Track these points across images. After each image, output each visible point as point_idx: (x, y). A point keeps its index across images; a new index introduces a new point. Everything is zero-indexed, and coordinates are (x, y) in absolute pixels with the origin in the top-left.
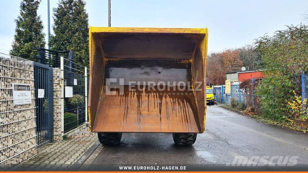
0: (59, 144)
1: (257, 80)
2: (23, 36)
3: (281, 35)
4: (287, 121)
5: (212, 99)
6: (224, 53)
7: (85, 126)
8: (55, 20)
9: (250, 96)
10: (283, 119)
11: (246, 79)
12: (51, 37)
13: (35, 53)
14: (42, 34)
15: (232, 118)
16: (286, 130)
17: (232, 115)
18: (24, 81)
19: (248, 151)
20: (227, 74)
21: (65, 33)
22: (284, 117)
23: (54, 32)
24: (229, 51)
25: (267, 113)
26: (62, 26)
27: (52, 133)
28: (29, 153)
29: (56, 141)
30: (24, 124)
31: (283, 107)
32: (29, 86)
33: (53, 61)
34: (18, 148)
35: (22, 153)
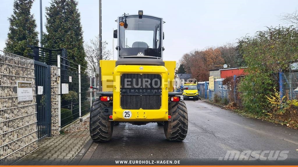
0: (57, 138)
1: (238, 77)
2: (17, 34)
3: (262, 35)
4: (267, 115)
5: (196, 95)
6: (206, 51)
7: (79, 121)
8: (47, 19)
9: (232, 91)
10: (263, 113)
11: (228, 76)
12: (44, 35)
13: (29, 51)
14: (35, 32)
15: (216, 112)
16: (266, 123)
17: (216, 109)
18: (26, 78)
19: (233, 142)
20: (210, 71)
21: (57, 31)
22: (264, 111)
23: (47, 31)
24: (211, 49)
25: (249, 107)
26: (55, 25)
27: (50, 127)
28: (32, 146)
29: (54, 135)
30: (27, 119)
31: (262, 102)
32: (31, 83)
33: (46, 58)
34: (22, 142)
35: (26, 146)
